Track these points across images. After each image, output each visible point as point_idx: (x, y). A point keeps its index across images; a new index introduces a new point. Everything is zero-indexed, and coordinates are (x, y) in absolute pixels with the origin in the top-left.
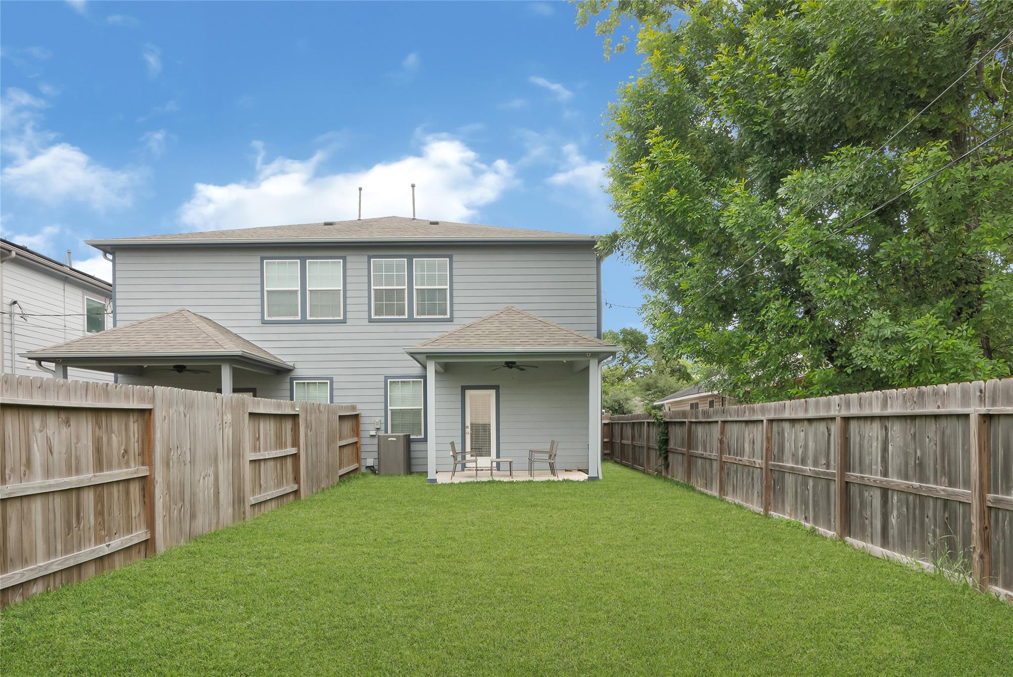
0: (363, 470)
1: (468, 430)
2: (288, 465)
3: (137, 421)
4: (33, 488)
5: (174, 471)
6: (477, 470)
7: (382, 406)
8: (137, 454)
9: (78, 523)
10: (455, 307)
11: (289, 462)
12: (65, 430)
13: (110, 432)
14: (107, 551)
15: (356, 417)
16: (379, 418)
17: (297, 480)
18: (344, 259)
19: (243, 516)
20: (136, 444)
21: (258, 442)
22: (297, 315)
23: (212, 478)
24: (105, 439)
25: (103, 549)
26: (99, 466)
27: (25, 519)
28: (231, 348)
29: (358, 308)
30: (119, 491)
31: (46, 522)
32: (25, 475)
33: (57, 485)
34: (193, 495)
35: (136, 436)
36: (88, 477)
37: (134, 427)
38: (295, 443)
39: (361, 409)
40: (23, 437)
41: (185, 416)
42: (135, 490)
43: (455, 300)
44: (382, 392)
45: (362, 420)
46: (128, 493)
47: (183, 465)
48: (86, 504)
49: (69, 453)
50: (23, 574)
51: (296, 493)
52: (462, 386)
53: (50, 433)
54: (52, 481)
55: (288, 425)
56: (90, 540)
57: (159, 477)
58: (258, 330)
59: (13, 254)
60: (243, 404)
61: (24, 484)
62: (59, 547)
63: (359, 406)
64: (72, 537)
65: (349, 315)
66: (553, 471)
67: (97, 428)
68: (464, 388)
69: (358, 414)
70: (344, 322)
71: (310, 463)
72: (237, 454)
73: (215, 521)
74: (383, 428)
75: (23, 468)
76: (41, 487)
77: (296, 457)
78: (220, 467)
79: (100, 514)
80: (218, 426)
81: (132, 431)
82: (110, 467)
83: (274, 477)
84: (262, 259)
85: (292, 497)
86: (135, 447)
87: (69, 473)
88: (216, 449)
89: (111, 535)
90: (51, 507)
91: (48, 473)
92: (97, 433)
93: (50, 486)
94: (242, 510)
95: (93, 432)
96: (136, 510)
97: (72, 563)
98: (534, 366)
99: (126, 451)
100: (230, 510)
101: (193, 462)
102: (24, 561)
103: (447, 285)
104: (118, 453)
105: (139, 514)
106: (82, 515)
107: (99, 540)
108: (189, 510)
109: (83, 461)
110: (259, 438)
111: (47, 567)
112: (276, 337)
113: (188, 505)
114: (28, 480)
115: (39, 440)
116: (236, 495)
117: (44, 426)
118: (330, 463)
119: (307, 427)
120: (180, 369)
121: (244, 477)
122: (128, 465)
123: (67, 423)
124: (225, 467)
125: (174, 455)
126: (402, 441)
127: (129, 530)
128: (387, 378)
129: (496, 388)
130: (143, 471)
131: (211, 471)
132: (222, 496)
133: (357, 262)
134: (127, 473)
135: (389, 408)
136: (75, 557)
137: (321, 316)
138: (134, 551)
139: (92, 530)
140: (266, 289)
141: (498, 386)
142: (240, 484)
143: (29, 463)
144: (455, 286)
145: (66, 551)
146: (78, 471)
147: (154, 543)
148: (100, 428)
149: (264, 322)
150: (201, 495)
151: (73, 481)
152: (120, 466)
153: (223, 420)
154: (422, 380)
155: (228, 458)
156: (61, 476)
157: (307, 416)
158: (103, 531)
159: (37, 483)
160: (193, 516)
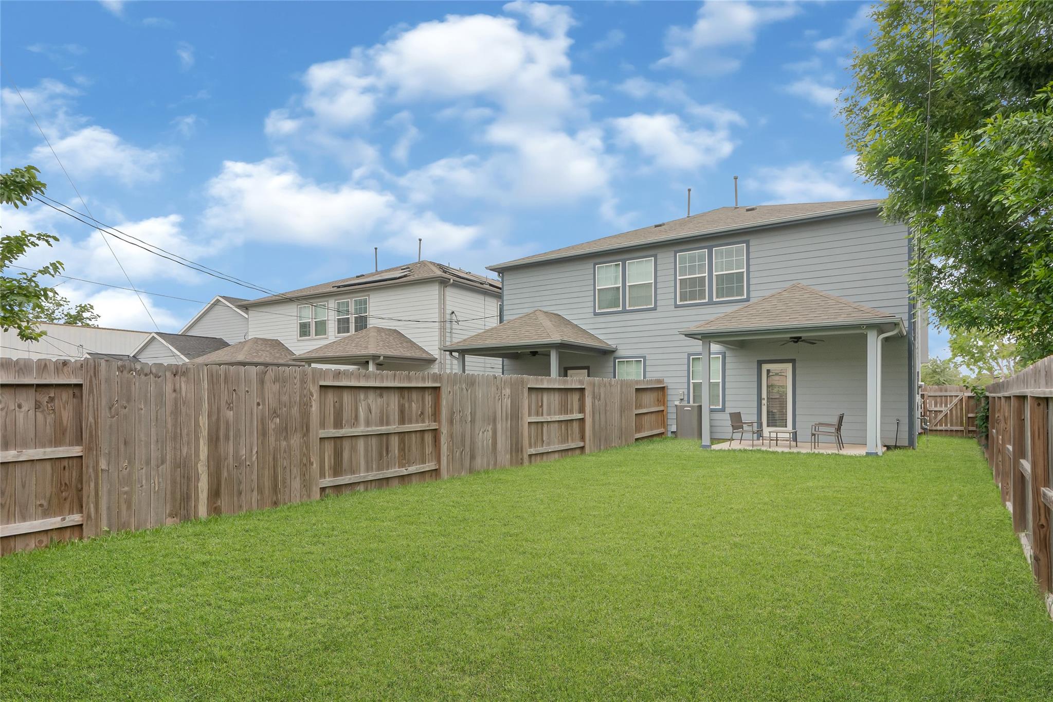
0: (669, 435)
1: (764, 402)
2: (574, 427)
3: (431, 394)
4: (358, 432)
5: (457, 427)
6: (777, 440)
7: (685, 380)
8: (430, 415)
9: (387, 454)
10: (752, 288)
11: (576, 425)
12: (379, 400)
13: (410, 401)
14: (405, 473)
15: (663, 389)
16: (683, 390)
17: (583, 438)
18: (655, 256)
19: (521, 461)
20: (430, 409)
21: (541, 409)
22: (619, 306)
23: (490, 433)
24: (407, 405)
25: (404, 471)
26: (402, 421)
27: (353, 449)
28: (556, 337)
29: (667, 296)
30: (416, 437)
31: (366, 451)
32: (354, 424)
33: (372, 431)
34: (473, 443)
35: (430, 403)
36: (394, 428)
37: (428, 399)
38: (582, 410)
39: (668, 382)
40: (353, 404)
41: (467, 390)
42: (428, 438)
43: (752, 281)
44: (686, 367)
45: (670, 392)
46: (423, 439)
47: (464, 422)
48: (393, 443)
49: (382, 412)
50: (350, 479)
51: (582, 448)
52: (758, 361)
53: (370, 401)
54: (369, 429)
55: (576, 397)
56: (395, 465)
57: (444, 430)
58: (592, 321)
59: (452, 281)
60: (522, 382)
61: (353, 430)
62: (374, 466)
63: (666, 380)
64: (383, 461)
65: (659, 303)
66: (841, 444)
67: (401, 399)
68: (760, 363)
69: (664, 387)
70: (655, 309)
71: (597, 426)
72: (515, 416)
73: (493, 463)
74: (686, 399)
75: (353, 421)
76: (362, 432)
77: (582, 420)
78: (499, 426)
79: (402, 450)
80: (497, 398)
81: (427, 400)
82: (410, 422)
83: (557, 435)
84: (595, 264)
85: (578, 452)
86: (429, 410)
87: (382, 424)
88: (495, 413)
89: (410, 463)
90: (369, 443)
91: (368, 424)
92: (401, 402)
93: (368, 431)
94: (520, 457)
95: (399, 401)
96: (429, 449)
97: (381, 477)
98: (821, 340)
99: (422, 413)
100: (508, 456)
101: (473, 421)
102: (353, 473)
103: (743, 268)
104: (416, 414)
105: (431, 453)
106: (390, 449)
107: (401, 465)
108: (469, 453)
109: (392, 418)
110: (542, 406)
111: (364, 477)
112: (603, 326)
113: (468, 449)
114: (356, 428)
115: (363, 406)
116: (514, 446)
117: (366, 398)
118: (624, 426)
119: (594, 397)
120: (534, 354)
121: (522, 433)
122: (423, 421)
123: (381, 396)
124: (502, 427)
125: (457, 417)
126: (696, 410)
127: (424, 462)
128: (689, 355)
129: (793, 361)
130: (434, 426)
131: (490, 428)
132: (499, 446)
133: (666, 258)
134: (421, 427)
135: (691, 381)
136: (383, 474)
137: (638, 306)
138: (427, 475)
139: (397, 459)
140: (597, 288)
141: (795, 360)
142: (517, 438)
143: (357, 417)
144: (752, 268)
145: (379, 469)
146: (388, 424)
147: (440, 471)
148: (403, 398)
149: (596, 314)
150: (480, 444)
151: (384, 429)
152: (417, 422)
153: (501, 393)
154: (721, 356)
155: (507, 419)
156: (377, 426)
157: (594, 390)
158: (404, 460)
159: (361, 429)
160: (473, 457)
